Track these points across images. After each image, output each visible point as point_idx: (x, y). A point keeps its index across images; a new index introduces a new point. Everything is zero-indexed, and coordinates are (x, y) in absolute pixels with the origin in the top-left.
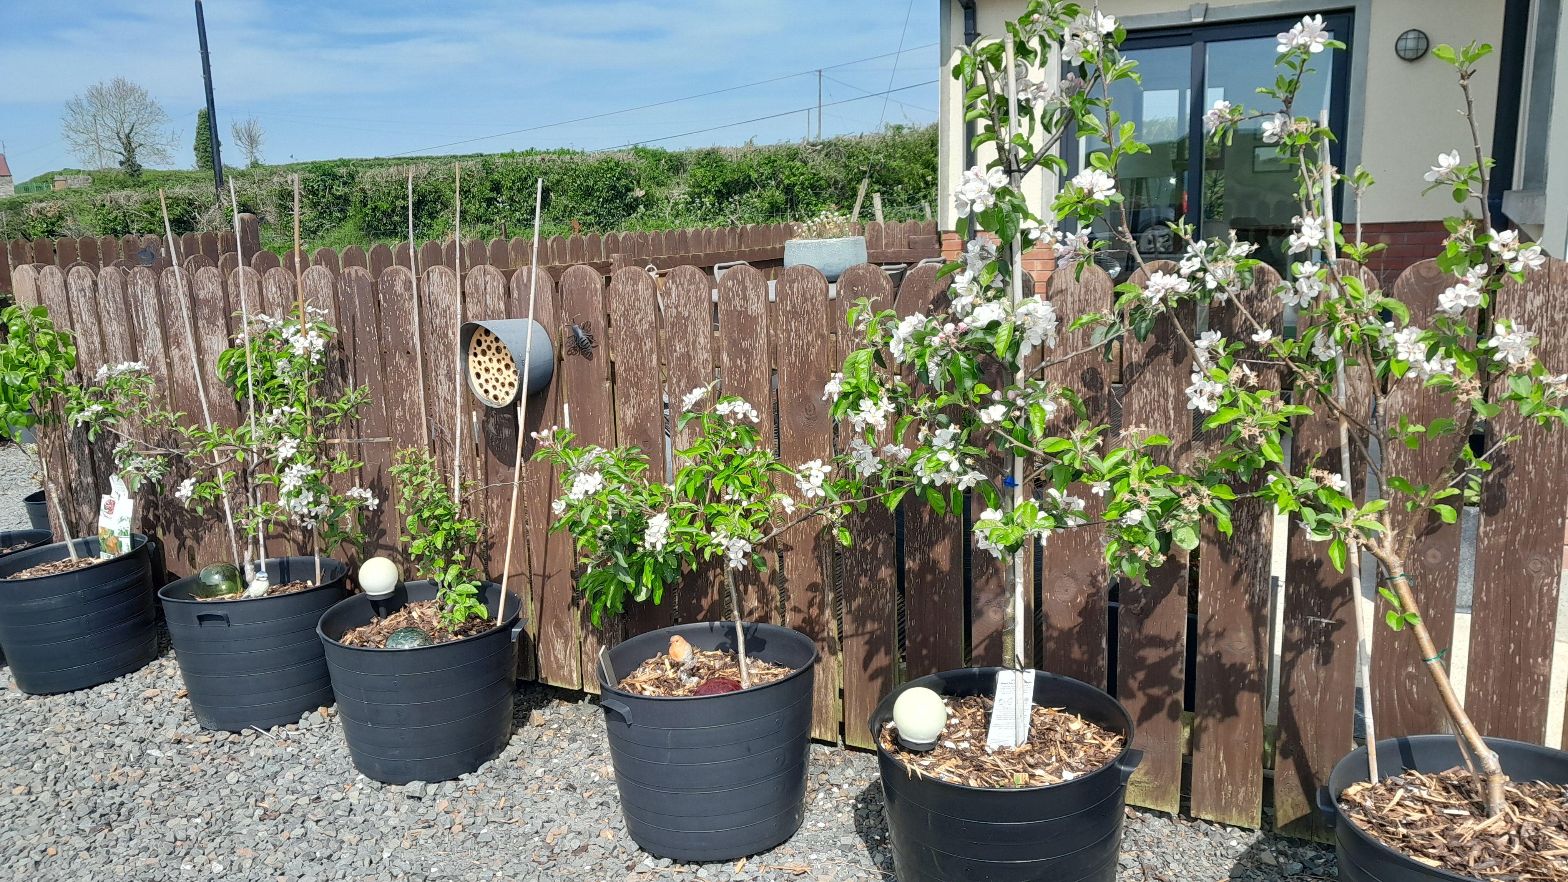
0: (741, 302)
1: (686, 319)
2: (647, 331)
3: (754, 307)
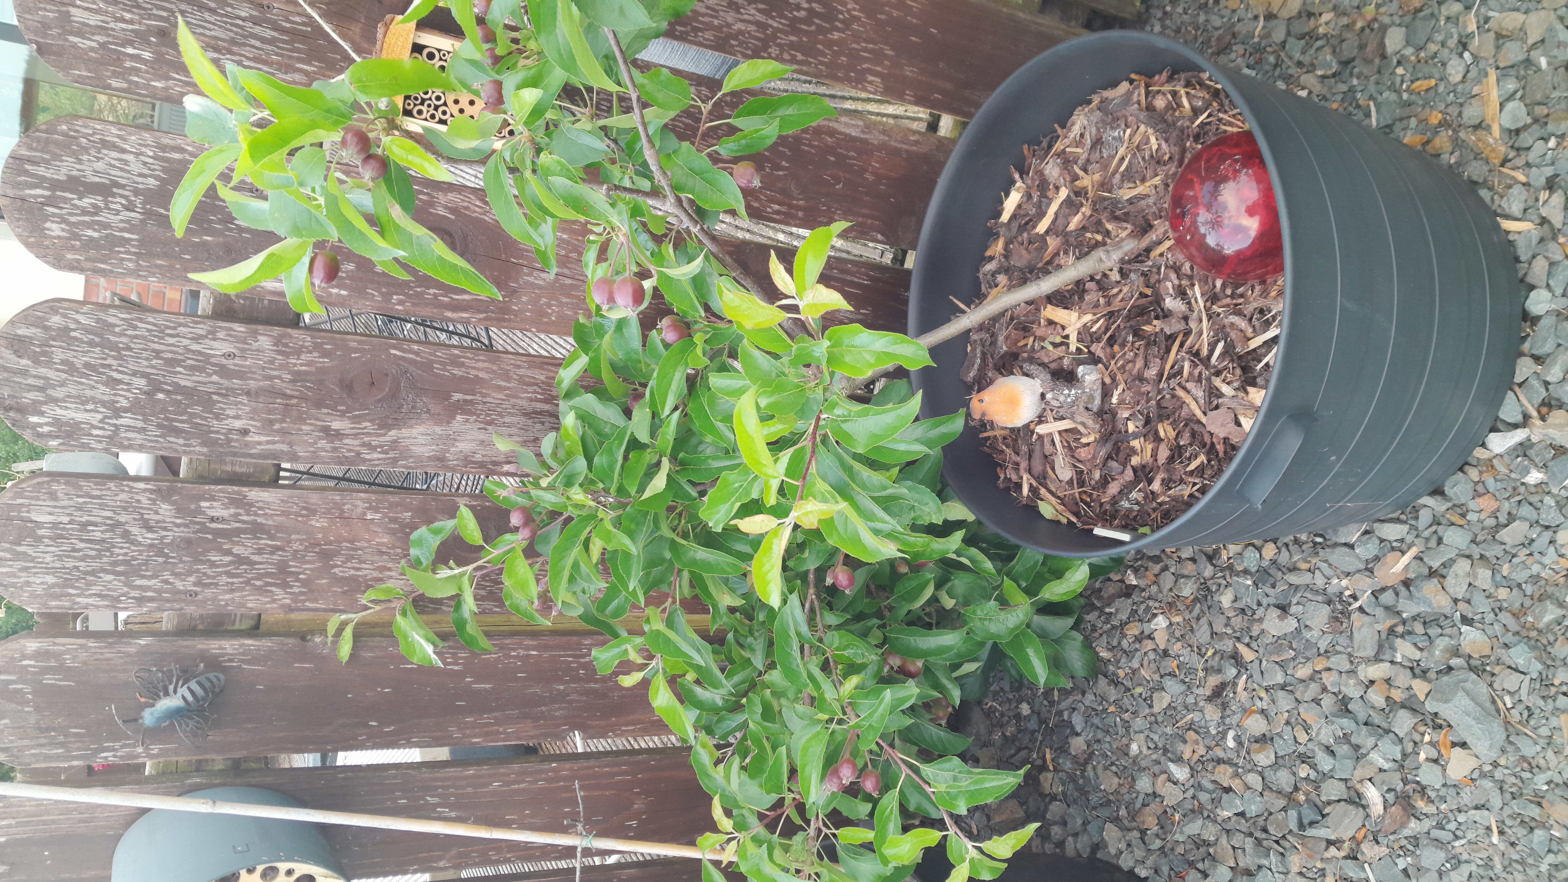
0: (117, 203)
1: (155, 386)
2: (180, 511)
3: (136, 167)
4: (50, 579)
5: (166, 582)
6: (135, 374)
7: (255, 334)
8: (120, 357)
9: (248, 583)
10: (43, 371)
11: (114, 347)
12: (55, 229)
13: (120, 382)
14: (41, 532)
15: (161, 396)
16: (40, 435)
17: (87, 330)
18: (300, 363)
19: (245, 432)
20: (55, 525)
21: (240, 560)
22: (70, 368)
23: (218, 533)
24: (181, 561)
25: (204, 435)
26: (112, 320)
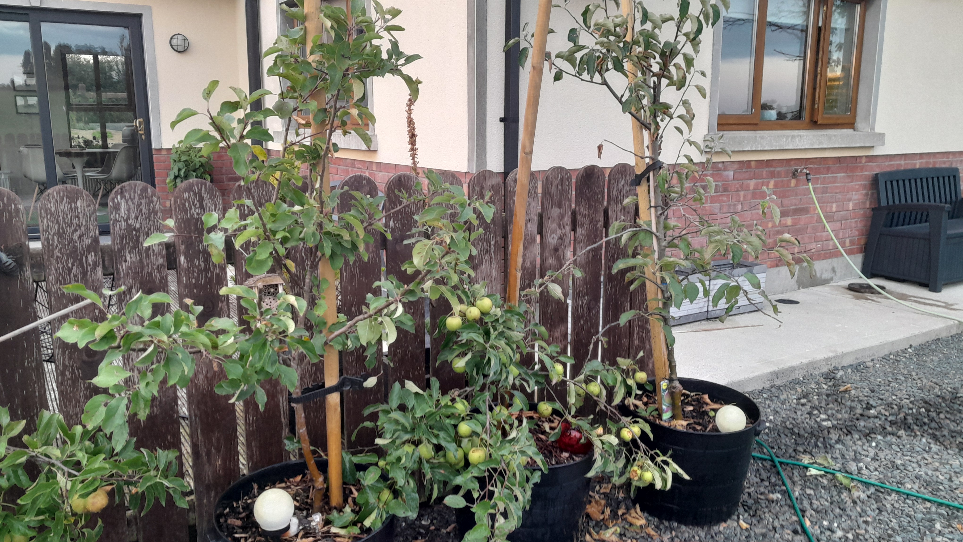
4: (53, 209)
5: (57, 246)
6: (141, 224)
7: (163, 257)
8: (146, 218)
9: (60, 274)
10: (137, 197)
11: (149, 216)
12: (186, 195)
13: (137, 219)
14: (73, 204)
15: (134, 233)
16: (113, 199)
17: (154, 208)
18: (155, 273)
19: (126, 261)
20: (77, 208)
21: (70, 270)
22: (139, 205)
23: (81, 260)
24: (67, 250)
25: (123, 248)
26: (159, 214)
